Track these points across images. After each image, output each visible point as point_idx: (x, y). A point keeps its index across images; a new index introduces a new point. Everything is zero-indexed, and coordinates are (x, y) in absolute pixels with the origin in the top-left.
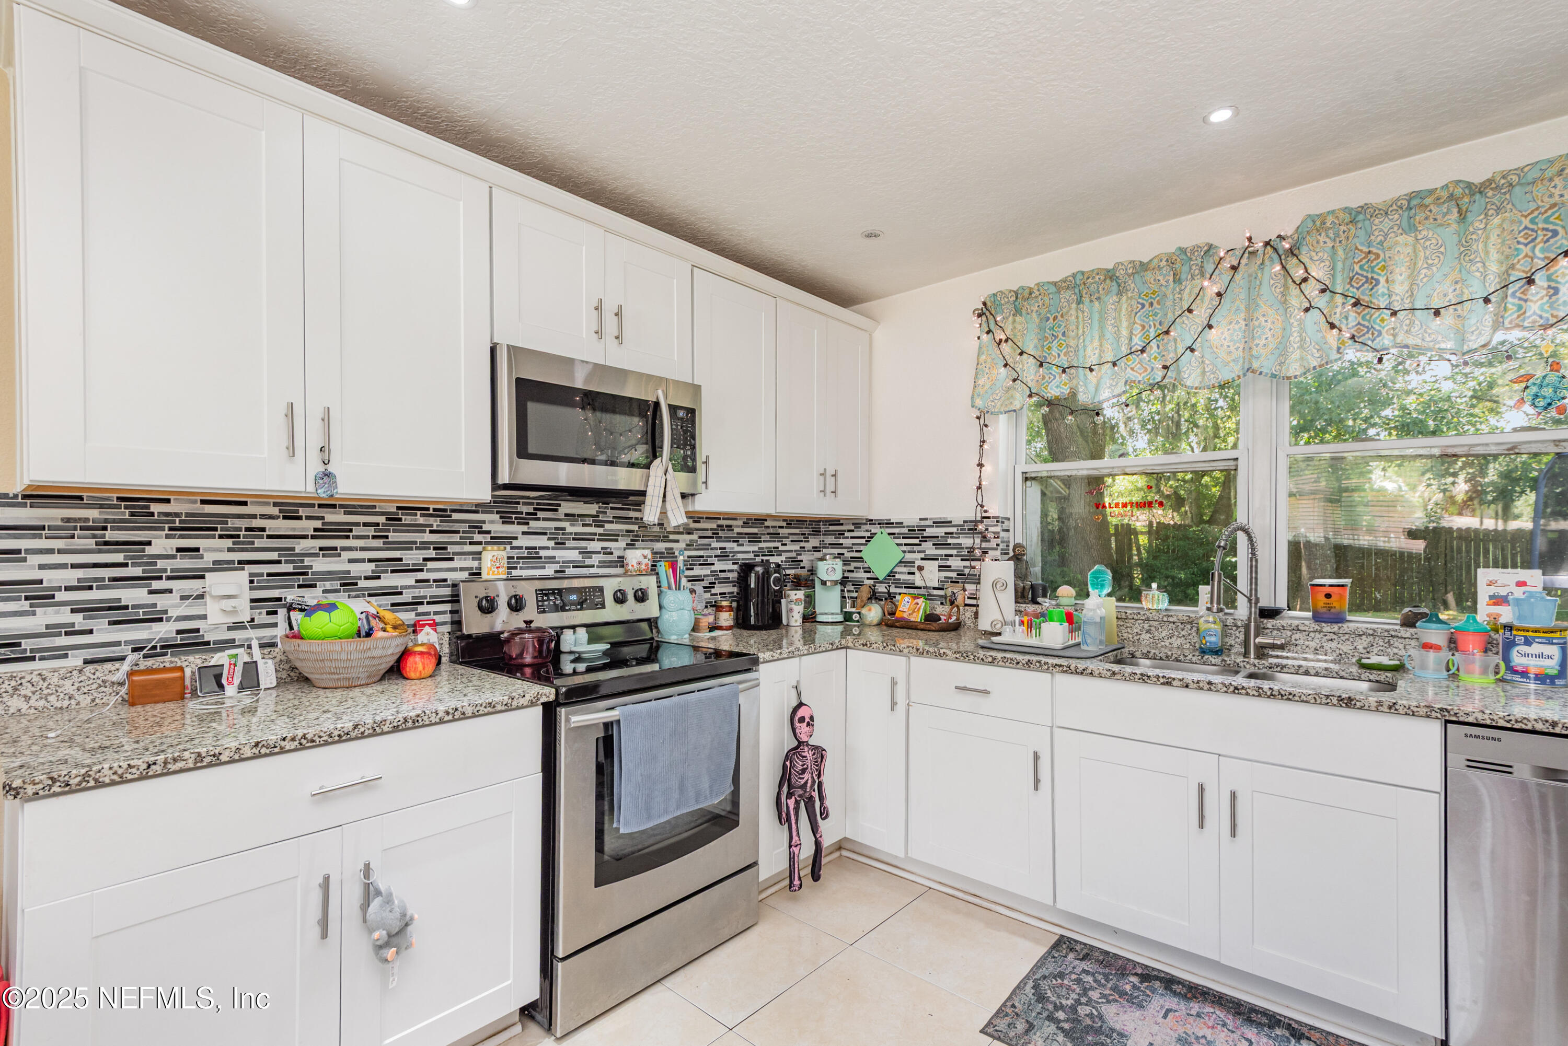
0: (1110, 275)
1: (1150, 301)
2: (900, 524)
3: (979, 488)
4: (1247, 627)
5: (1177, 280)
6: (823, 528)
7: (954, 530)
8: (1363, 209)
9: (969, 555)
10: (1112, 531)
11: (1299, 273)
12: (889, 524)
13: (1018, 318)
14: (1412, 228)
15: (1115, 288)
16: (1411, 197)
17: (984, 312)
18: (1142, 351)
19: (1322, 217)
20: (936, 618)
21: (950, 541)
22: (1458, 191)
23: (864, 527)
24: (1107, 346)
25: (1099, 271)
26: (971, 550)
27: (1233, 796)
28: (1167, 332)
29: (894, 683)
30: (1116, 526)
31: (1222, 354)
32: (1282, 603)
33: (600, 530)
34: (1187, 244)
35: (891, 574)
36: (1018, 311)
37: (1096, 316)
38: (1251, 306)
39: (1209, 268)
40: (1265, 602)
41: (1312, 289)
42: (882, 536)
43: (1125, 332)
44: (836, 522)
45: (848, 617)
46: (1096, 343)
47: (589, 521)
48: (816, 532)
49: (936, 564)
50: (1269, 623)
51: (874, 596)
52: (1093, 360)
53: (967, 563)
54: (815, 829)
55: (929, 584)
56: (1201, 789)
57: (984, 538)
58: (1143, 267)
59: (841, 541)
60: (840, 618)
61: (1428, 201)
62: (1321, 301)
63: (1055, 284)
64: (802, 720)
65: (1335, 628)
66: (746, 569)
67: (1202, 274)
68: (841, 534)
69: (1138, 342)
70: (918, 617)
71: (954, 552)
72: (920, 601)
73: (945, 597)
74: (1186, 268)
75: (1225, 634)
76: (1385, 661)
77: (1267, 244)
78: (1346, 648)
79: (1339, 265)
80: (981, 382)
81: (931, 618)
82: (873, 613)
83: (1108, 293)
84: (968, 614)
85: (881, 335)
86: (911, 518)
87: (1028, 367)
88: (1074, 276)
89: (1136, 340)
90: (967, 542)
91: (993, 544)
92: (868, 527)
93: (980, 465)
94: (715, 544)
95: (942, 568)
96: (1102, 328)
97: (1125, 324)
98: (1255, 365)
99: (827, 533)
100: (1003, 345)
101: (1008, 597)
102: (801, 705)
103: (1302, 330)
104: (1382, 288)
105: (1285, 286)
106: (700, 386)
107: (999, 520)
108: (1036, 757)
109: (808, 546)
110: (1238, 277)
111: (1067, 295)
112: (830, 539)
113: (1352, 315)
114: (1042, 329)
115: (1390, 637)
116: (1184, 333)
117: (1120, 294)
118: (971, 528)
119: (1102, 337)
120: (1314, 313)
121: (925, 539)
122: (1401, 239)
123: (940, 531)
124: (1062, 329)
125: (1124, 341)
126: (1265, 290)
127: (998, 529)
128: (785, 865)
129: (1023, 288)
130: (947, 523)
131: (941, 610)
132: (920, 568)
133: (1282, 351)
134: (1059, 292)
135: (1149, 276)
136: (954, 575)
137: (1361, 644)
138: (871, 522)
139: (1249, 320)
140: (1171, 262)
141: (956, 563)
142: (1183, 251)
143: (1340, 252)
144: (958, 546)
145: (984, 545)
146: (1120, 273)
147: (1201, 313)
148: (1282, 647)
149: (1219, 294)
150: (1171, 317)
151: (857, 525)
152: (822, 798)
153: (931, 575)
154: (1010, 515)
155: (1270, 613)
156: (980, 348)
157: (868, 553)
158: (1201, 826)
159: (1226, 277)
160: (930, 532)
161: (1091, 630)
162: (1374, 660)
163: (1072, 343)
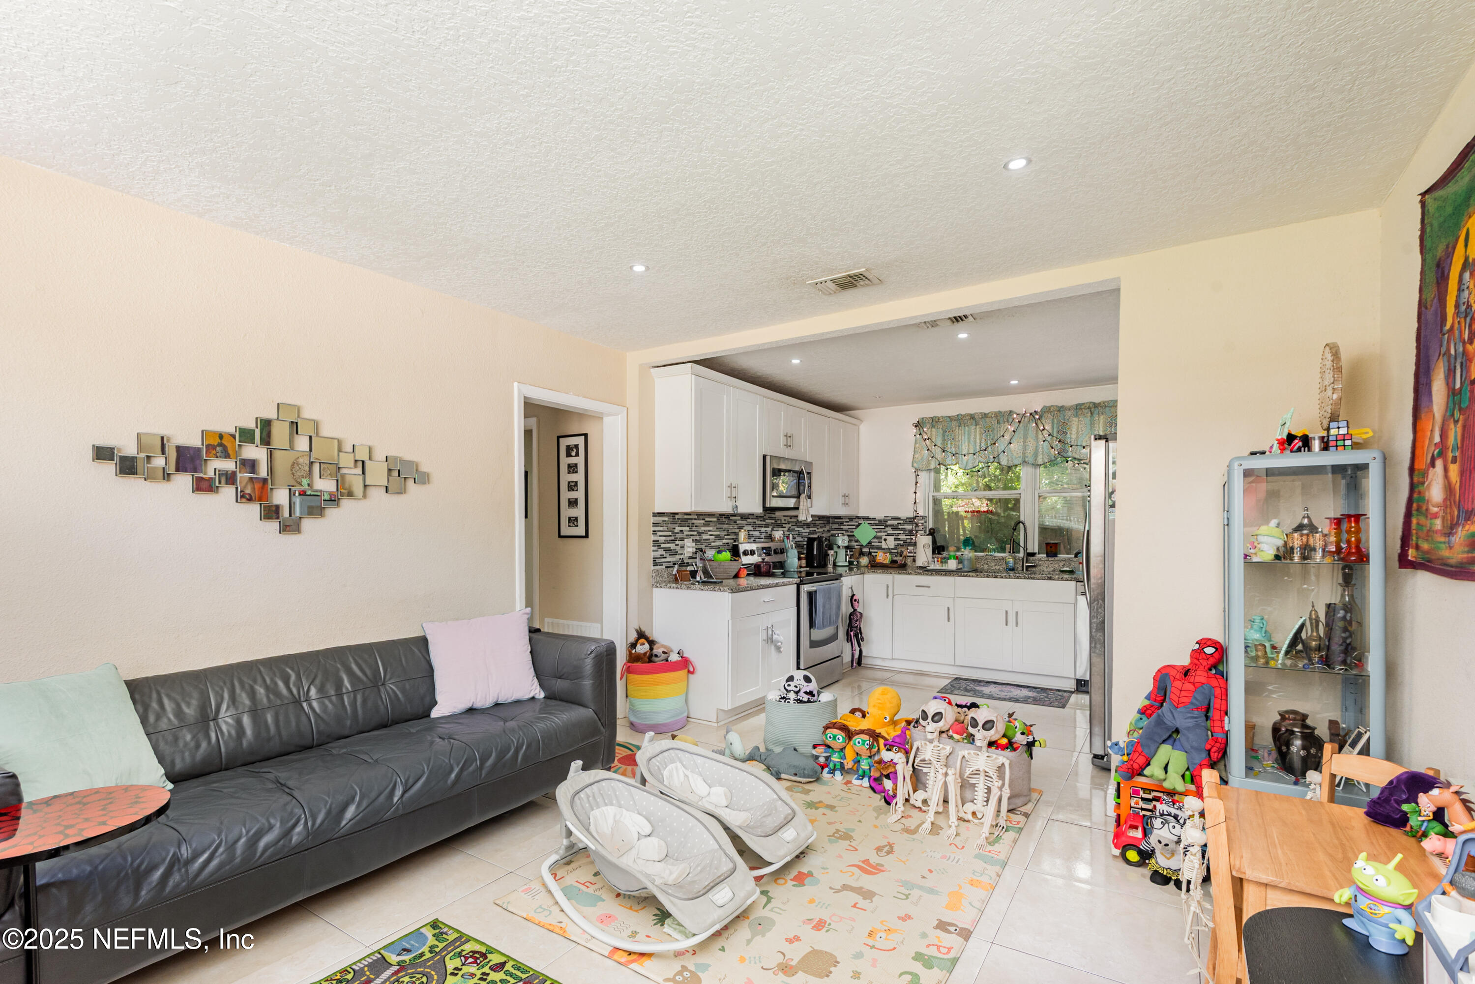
0: (972, 417)
1: (988, 430)
2: (874, 519)
3: (915, 503)
4: (1023, 559)
5: (998, 422)
6: (831, 521)
7: (902, 522)
8: (1062, 407)
9: (911, 533)
10: (946, 517)
11: (1042, 428)
12: (867, 518)
13: (933, 429)
14: (1077, 416)
15: (974, 423)
16: (1077, 405)
17: (918, 425)
18: (985, 450)
19: (1050, 407)
20: (895, 562)
21: (900, 527)
22: (1091, 406)
23: (854, 520)
24: (971, 447)
25: (968, 415)
26: (911, 531)
27: (1017, 613)
28: (995, 444)
29: (888, 587)
30: (949, 513)
31: (1015, 454)
32: (1036, 551)
33: (764, 523)
34: (1003, 410)
35: (870, 543)
36: (933, 426)
37: (967, 433)
38: (1025, 437)
39: (1011, 420)
40: (1029, 551)
41: (1046, 433)
42: (865, 525)
43: (978, 441)
44: (839, 518)
45: (851, 563)
46: (967, 444)
47: (762, 519)
48: (828, 522)
49: (893, 538)
50: (1031, 558)
51: (862, 554)
52: (965, 452)
53: (909, 537)
54: (859, 645)
55: (890, 547)
56: (1007, 612)
57: (917, 525)
58: (985, 415)
59: (842, 527)
60: (847, 564)
61: (1082, 407)
62: (1049, 438)
63: (949, 417)
64: (855, 600)
65: (1053, 559)
66: (811, 541)
67: (1008, 421)
68: (842, 523)
69: (983, 446)
70: (887, 561)
71: (902, 532)
72: (888, 554)
73: (897, 553)
74: (1002, 419)
75: (1015, 563)
76: (1068, 569)
77: (1031, 414)
78: (1056, 566)
79: (1055, 426)
80: (916, 456)
81: (893, 562)
82: (864, 561)
83: (972, 424)
84: (909, 560)
85: (863, 428)
86: (880, 515)
87: (937, 451)
88: (958, 415)
89: (983, 445)
90: (909, 527)
91: (921, 528)
92: (857, 520)
93: (915, 493)
94: (797, 529)
95: (896, 539)
96: (969, 438)
97: (978, 437)
98: (1027, 460)
99: (834, 523)
100: (927, 441)
101: (929, 551)
102: (853, 595)
103: (1043, 448)
104: (1068, 435)
105: (1037, 431)
106: (811, 463)
107: (923, 517)
108: (949, 609)
109: (826, 529)
110: (1021, 425)
111: (954, 423)
112: (836, 526)
113: (1059, 445)
114: (943, 436)
115: (1070, 560)
116: (1001, 445)
117: (976, 425)
118: (911, 521)
119: (969, 442)
120: (1046, 442)
121: (887, 526)
122: (1074, 419)
123: (895, 522)
124: (952, 437)
125: (978, 445)
126: (1030, 432)
127: (923, 522)
128: (850, 659)
129: (936, 417)
130: (898, 519)
131: (898, 559)
132: (885, 540)
133: (1036, 455)
134: (951, 421)
135: (988, 420)
136: (902, 542)
137: (1061, 564)
138: (858, 518)
139: (1025, 442)
140: (996, 416)
141: (903, 537)
142: (1000, 412)
143: (1055, 421)
144: (903, 529)
145: (917, 529)
146: (976, 417)
147: (1007, 437)
148: (1034, 566)
149: (1014, 431)
150: (996, 437)
151: (851, 519)
152: (861, 634)
153: (891, 542)
154: (927, 515)
155: (1033, 554)
156: (916, 441)
157: (857, 533)
158: (1007, 625)
159: (1017, 424)
160: (889, 522)
161: (966, 562)
162: (1065, 569)
163: (957, 443)
